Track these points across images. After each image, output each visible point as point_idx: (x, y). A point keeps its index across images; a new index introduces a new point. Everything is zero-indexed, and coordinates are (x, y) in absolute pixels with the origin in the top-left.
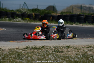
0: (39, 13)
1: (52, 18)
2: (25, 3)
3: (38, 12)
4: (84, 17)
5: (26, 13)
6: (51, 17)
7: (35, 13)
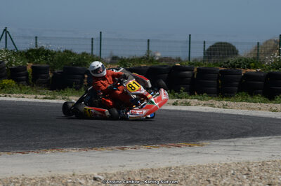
0: (48, 63)
1: (88, 78)
2: (5, 30)
3: (46, 59)
4: (194, 74)
5: (6, 62)
6: (86, 76)
7: (36, 63)
